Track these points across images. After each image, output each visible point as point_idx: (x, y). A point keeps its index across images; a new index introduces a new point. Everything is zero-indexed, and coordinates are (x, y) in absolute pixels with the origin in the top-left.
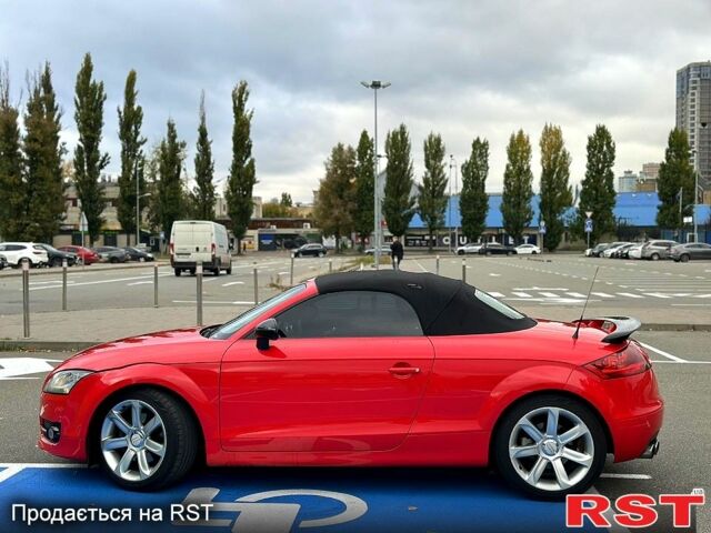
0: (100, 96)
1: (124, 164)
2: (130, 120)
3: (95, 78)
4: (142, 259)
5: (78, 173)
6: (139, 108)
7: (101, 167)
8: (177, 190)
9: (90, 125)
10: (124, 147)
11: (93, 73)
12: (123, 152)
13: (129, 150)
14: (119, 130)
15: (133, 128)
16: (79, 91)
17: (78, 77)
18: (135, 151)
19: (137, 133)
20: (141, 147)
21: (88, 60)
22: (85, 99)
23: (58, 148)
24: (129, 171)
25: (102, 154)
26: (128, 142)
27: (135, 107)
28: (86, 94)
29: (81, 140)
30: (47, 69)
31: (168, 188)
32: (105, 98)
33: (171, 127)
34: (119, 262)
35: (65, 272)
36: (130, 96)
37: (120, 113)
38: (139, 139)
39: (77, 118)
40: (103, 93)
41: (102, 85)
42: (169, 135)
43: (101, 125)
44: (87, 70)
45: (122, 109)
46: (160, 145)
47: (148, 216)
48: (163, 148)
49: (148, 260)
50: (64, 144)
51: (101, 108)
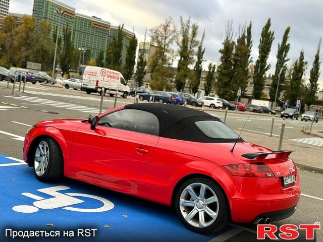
0: (272, 37)
1: (276, 69)
2: (284, 50)
3: (271, 29)
4: (270, 113)
5: (255, 72)
6: (289, 44)
7: (266, 70)
8: (299, 83)
9: (265, 50)
10: (278, 61)
11: (270, 27)
12: (277, 64)
13: (280, 63)
14: (277, 54)
15: (284, 53)
16: (262, 35)
17: (263, 29)
18: (283, 64)
19: (285, 56)
20: (286, 63)
21: (269, 21)
22: (264, 39)
23: (249, 60)
24: (278, 73)
25: (268, 64)
26: (280, 59)
27: (287, 44)
28: (265, 37)
29: (259, 57)
30: (250, 25)
31: (295, 82)
32: (274, 39)
33: (302, 54)
34: (257, 112)
35: (226, 112)
36: (285, 38)
37: (279, 46)
38: (286, 59)
39: (259, 47)
40: (273, 37)
41: (273, 33)
42: (300, 58)
43: (269, 51)
44: (268, 26)
45: (280, 44)
46: (295, 62)
47: (284, 95)
48: (296, 64)
49: (272, 113)
50: (252, 58)
51: (271, 43)
